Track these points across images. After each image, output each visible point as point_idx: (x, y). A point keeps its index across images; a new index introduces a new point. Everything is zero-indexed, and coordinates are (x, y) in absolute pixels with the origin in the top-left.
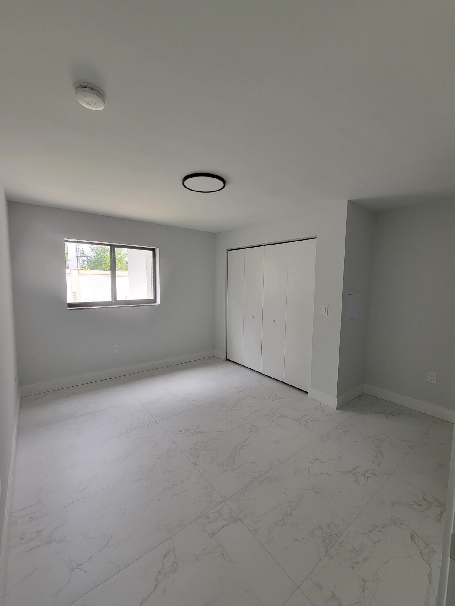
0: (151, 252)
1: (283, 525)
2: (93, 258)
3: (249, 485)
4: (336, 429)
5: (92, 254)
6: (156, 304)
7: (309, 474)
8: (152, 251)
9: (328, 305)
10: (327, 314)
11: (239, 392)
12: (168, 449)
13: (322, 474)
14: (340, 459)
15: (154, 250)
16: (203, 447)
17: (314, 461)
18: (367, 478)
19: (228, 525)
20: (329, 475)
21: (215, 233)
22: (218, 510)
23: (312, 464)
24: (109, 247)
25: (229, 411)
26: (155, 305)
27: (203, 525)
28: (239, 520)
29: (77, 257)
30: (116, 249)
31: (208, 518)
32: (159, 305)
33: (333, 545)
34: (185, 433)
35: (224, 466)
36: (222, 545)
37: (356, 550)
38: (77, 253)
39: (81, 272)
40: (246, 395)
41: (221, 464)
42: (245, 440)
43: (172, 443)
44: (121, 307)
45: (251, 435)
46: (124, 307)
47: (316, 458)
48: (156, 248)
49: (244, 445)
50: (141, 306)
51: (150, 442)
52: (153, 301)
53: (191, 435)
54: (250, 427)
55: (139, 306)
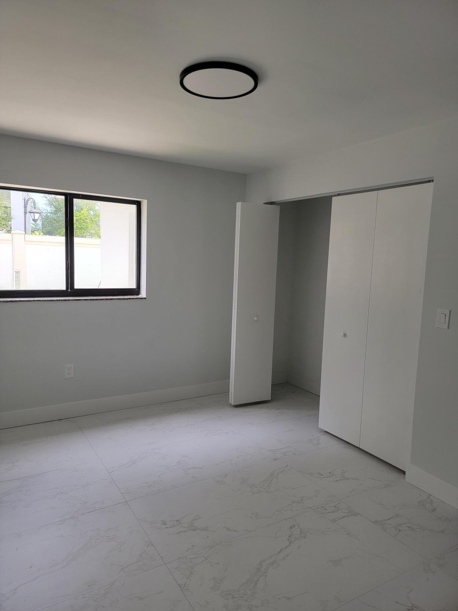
0: (133, 208)
2: (51, 215)
5: (49, 209)
6: (140, 296)
8: (135, 205)
9: (450, 311)
10: (448, 328)
12: (141, 555)
15: (138, 204)
16: (202, 556)
21: (246, 174)
24: (63, 197)
25: (253, 494)
26: (138, 298)
29: (25, 213)
30: (75, 201)
32: (145, 298)
35: (234, 598)
38: (25, 207)
39: (29, 237)
40: (287, 466)
41: (230, 594)
42: (279, 552)
43: (148, 543)
44: (80, 300)
45: (290, 543)
46: (85, 300)
47: (412, 603)
48: (142, 201)
49: (275, 561)
50: (114, 299)
51: (110, 538)
52: (136, 292)
53: (182, 532)
54: (290, 528)
55: (110, 299)
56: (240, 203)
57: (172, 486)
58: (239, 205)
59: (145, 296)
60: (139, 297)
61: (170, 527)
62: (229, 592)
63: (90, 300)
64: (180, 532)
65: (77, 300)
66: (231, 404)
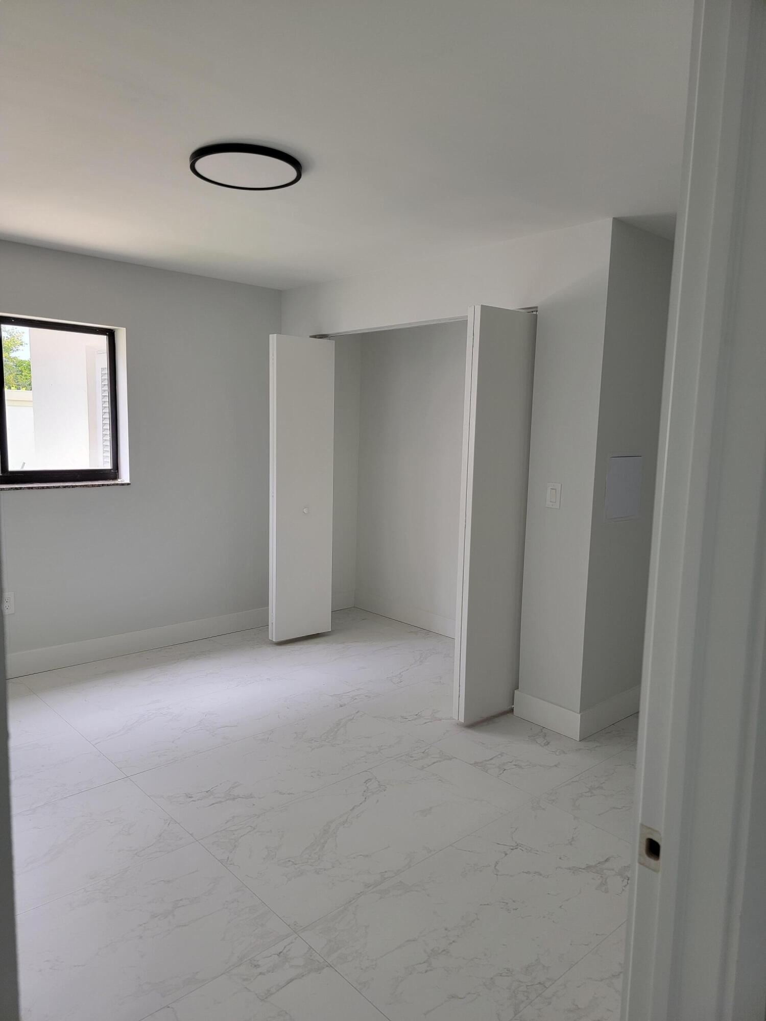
0: (103, 340)
1: (426, 972)
3: (354, 899)
4: (573, 782)
6: (119, 481)
7: (497, 875)
8: (105, 337)
9: (562, 485)
10: (560, 507)
11: (341, 706)
12: (160, 836)
13: (526, 873)
14: (571, 844)
15: (111, 335)
16: (248, 827)
17: (512, 848)
18: (628, 880)
19: (303, 976)
20: (541, 875)
21: (281, 291)
22: (281, 951)
23: (506, 854)
25: (313, 749)
26: (116, 485)
27: (244, 980)
28: (327, 966)
30: (4, 328)
31: (257, 966)
32: (128, 484)
33: (531, 1002)
34: (201, 800)
35: (296, 864)
36: (286, 1013)
37: (579, 1008)
40: (358, 712)
41: (289, 861)
42: (351, 810)
43: (169, 821)
44: (21, 488)
45: (365, 798)
46: (29, 488)
47: (516, 842)
48: (117, 329)
49: (347, 820)
50: (77, 486)
51: (111, 821)
52: (113, 474)
53: (217, 803)
54: (365, 782)
55: (71, 486)
56: (275, 335)
57: (195, 751)
58: (273, 338)
59: (128, 481)
60: (119, 483)
61: (198, 800)
62: (288, 860)
63: (38, 488)
64: (213, 804)
65: (16, 489)
66: (272, 641)
